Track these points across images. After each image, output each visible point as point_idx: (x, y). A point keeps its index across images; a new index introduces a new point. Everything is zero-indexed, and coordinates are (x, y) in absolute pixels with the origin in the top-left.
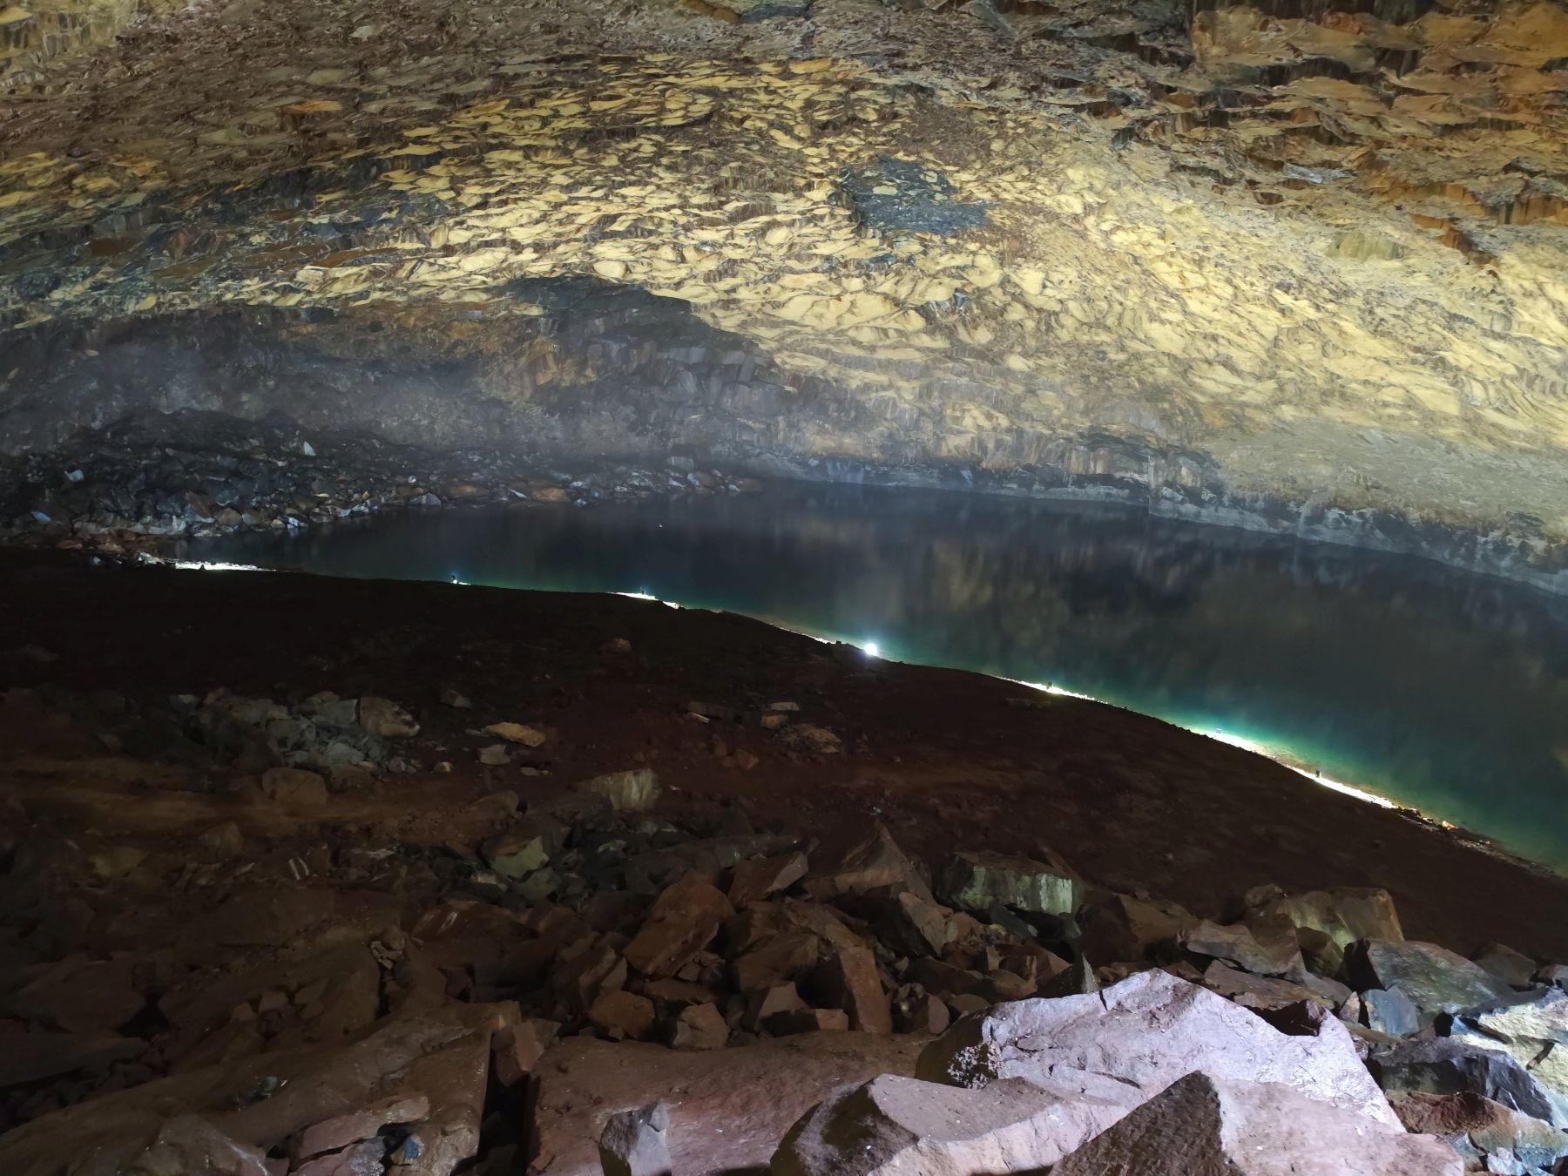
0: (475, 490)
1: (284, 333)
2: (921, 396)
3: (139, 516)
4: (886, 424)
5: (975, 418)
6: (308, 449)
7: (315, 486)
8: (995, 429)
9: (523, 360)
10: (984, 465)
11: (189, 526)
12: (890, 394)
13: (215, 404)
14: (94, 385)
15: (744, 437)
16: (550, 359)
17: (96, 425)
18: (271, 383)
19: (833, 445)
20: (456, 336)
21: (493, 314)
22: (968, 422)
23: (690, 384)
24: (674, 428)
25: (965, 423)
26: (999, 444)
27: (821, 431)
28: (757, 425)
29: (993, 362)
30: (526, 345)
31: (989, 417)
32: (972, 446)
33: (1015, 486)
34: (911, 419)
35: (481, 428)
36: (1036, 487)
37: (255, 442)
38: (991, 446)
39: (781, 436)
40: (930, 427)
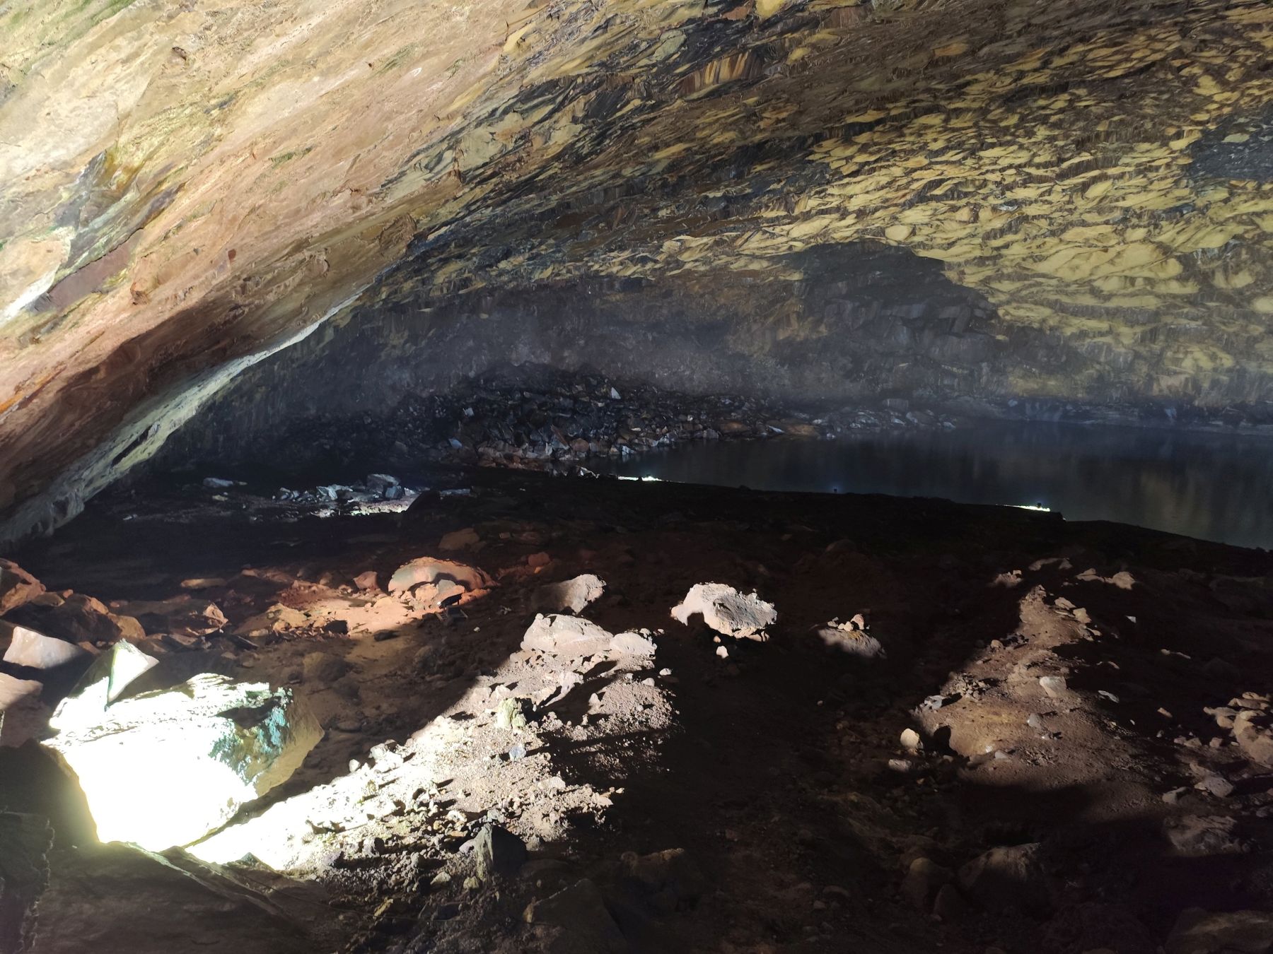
3: (519, 443)
5: (1196, 360)
6: (614, 394)
7: (630, 422)
9: (771, 320)
11: (554, 452)
12: (1108, 339)
13: (546, 359)
15: (946, 382)
16: (793, 318)
19: (1036, 386)
21: (763, 280)
22: (1188, 364)
24: (884, 376)
25: (1184, 364)
26: (1215, 383)
27: (1027, 375)
28: (960, 371)
30: (778, 306)
36: (1243, 424)
39: (984, 379)
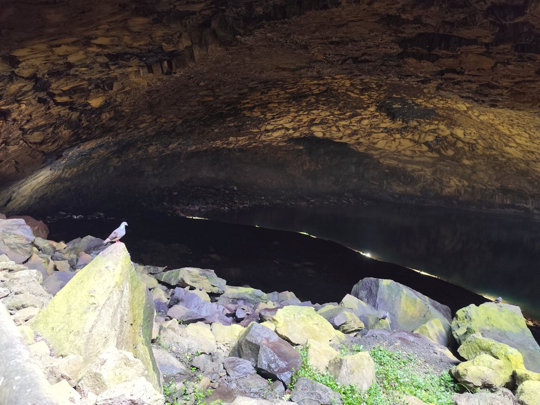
0: (280, 201)
1: (232, 155)
2: (433, 174)
3: (188, 205)
4: (421, 183)
5: (455, 182)
6: (235, 188)
7: (235, 198)
8: (463, 186)
9: (299, 163)
10: (460, 199)
11: (200, 208)
12: (422, 173)
13: (213, 175)
14: (183, 170)
15: (372, 187)
16: (307, 162)
17: (183, 180)
18: (228, 169)
19: (403, 190)
20: (279, 155)
21: (289, 149)
23: (353, 169)
24: (348, 184)
25: (451, 183)
26: (466, 191)
27: (398, 185)
28: (377, 183)
29: (457, 161)
30: (299, 158)
31: (460, 181)
32: (455, 192)
33: (475, 207)
34: (431, 182)
35: (286, 183)
36: (483, 208)
37: (222, 186)
38: (463, 192)
39: (385, 187)
40: (438, 185)
